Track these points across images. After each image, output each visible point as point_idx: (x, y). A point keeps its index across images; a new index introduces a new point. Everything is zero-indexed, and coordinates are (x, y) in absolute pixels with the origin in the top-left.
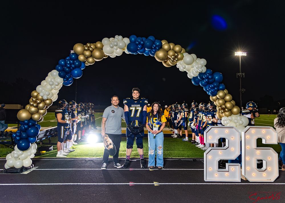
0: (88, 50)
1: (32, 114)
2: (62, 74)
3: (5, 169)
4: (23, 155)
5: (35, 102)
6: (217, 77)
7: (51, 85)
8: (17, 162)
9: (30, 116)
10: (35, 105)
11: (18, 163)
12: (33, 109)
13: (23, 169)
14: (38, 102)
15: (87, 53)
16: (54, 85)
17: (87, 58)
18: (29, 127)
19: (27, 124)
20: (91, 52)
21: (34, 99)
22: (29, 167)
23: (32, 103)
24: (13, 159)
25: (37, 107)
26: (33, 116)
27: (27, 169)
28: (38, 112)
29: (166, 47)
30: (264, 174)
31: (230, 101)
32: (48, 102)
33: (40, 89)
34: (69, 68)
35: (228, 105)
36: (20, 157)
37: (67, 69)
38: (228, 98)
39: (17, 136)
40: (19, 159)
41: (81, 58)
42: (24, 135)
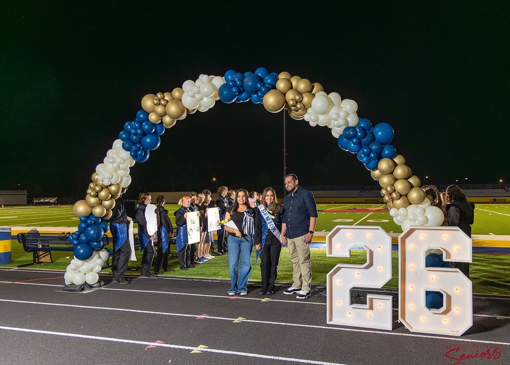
0: (160, 104)
1: (92, 207)
2: (127, 145)
3: (65, 284)
4: (84, 267)
5: (94, 189)
6: (380, 133)
7: (113, 163)
8: (76, 275)
9: (89, 210)
10: (92, 194)
11: (78, 278)
12: (93, 200)
13: (85, 285)
14: (97, 189)
15: (160, 109)
16: (116, 163)
17: (162, 116)
18: (88, 226)
19: (85, 222)
20: (165, 106)
21: (92, 186)
22: (96, 285)
23: (90, 192)
24: (72, 271)
25: (97, 196)
26: (93, 210)
27: (91, 287)
28: (101, 204)
29: (281, 85)
30: (445, 320)
31: (406, 179)
32: (113, 188)
33: (101, 169)
34: (136, 135)
35: (400, 186)
36: (81, 269)
37: (135, 137)
38: (399, 171)
39: (73, 239)
40: (80, 272)
41: (153, 117)
42: (84, 238)
